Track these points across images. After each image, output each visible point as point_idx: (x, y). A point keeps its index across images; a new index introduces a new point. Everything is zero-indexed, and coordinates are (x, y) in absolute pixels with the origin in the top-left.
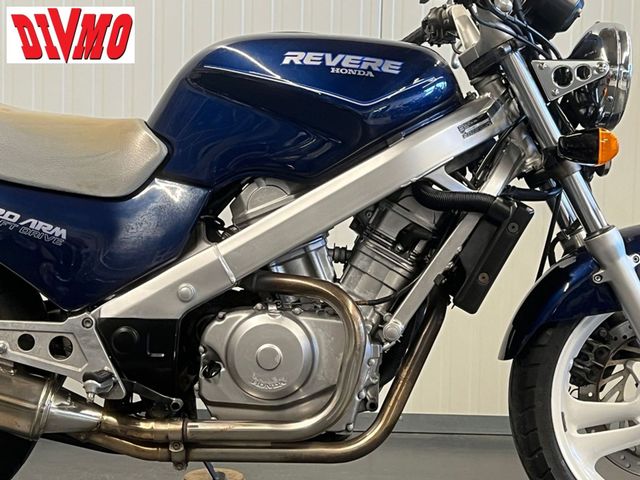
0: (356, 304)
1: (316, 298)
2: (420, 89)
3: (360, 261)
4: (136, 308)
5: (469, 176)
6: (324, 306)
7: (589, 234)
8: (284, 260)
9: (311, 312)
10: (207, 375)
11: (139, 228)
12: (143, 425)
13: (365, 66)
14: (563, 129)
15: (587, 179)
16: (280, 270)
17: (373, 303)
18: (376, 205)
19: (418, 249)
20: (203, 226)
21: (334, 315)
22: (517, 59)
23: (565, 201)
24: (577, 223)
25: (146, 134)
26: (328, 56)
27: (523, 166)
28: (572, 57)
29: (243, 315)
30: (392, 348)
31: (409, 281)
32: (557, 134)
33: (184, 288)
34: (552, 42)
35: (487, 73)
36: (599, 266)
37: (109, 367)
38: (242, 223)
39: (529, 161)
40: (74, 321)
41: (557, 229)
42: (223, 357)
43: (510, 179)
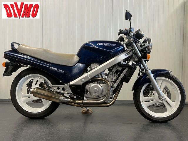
0: (109, 82)
1: (103, 81)
2: (118, 48)
3: (110, 75)
4: (75, 83)
5: (126, 62)
6: (104, 82)
7: (146, 71)
8: (98, 75)
9: (102, 83)
10: (86, 93)
11: (75, 71)
12: (76, 101)
13: (110, 45)
14: (141, 54)
15: (145, 62)
16: (97, 77)
17: (112, 82)
18: (112, 67)
19: (118, 73)
20: (85, 70)
21: (106, 84)
22: (134, 43)
23: (142, 66)
24: (144, 69)
25: (76, 56)
26: (104, 44)
27: (135, 60)
28: (143, 43)
29: (92, 84)
30: (115, 89)
31: (117, 79)
32: (140, 55)
33: (82, 80)
34: (139, 41)
35: (129, 46)
36: (147, 76)
37: (71, 92)
38: (91, 70)
39: (136, 59)
40: (66, 85)
41: (140, 70)
42: (88, 90)
43: (133, 62)
